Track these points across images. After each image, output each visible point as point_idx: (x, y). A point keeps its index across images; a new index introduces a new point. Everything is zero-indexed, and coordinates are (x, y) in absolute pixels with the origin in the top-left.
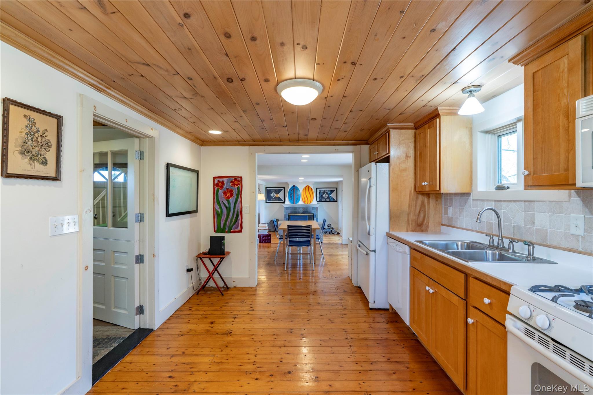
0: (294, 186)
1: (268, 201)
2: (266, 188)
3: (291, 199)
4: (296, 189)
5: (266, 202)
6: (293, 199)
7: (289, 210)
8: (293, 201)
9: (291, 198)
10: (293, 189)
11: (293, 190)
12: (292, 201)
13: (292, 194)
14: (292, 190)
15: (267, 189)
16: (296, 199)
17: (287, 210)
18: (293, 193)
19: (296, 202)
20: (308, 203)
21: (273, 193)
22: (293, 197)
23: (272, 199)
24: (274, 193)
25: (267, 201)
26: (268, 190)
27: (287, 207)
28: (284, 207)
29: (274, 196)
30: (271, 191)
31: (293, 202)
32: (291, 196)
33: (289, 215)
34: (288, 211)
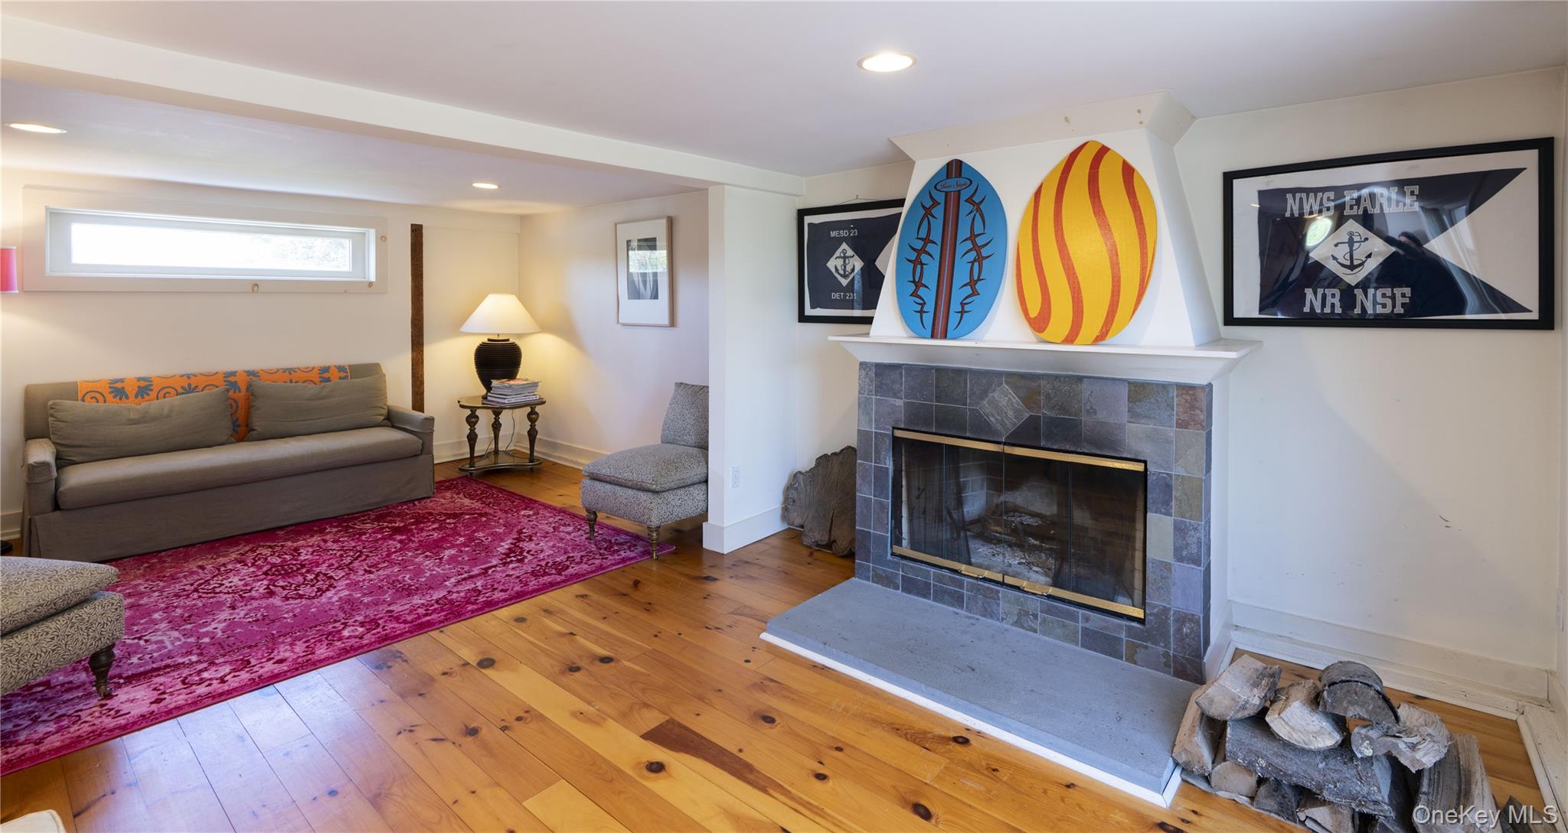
0: (955, 168)
1: (813, 307)
2: (802, 213)
3: (914, 294)
4: (970, 200)
5: (803, 318)
6: (929, 295)
7: (895, 395)
8: (930, 307)
9: (918, 284)
10: (940, 197)
11: (938, 212)
12: (921, 312)
13: (927, 240)
14: (935, 203)
15: (808, 219)
16: (959, 294)
17: (880, 389)
18: (936, 235)
19: (954, 318)
20: (1070, 339)
21: (844, 246)
22: (930, 277)
23: (835, 296)
24: (850, 252)
25: (809, 311)
26: (810, 225)
27: (877, 365)
28: (863, 365)
29: (849, 268)
30: (833, 234)
31: (928, 318)
32: (917, 262)
33: (896, 441)
34: (892, 400)
